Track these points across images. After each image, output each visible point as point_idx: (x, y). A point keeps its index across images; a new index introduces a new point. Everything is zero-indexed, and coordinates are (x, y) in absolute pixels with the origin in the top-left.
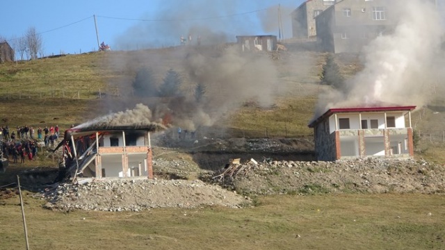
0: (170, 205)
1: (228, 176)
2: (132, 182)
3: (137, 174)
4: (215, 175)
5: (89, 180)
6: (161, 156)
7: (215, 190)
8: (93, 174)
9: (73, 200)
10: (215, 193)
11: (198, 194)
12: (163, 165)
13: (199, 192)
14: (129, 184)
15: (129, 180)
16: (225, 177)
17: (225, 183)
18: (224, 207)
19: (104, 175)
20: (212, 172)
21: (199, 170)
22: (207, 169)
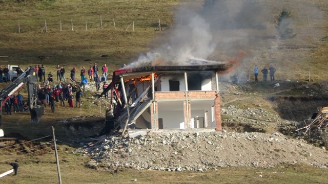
0: (242, 163)
1: (315, 128)
2: (195, 135)
3: (202, 125)
4: (299, 126)
5: (143, 132)
6: (233, 103)
7: (299, 145)
8: (148, 125)
9: (122, 157)
10: (299, 149)
11: (278, 151)
12: (236, 114)
13: (279, 147)
14: (192, 137)
15: (191, 132)
16: (312, 130)
17: (312, 136)
18: (309, 167)
19: (161, 127)
20: (296, 123)
21: (279, 121)
22: (290, 118)
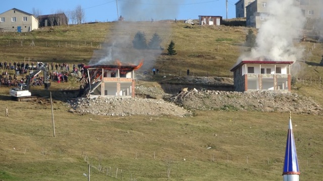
0: (143, 113)
1: (180, 98)
2: (121, 99)
3: (126, 94)
4: (172, 97)
5: (96, 96)
6: (143, 85)
7: (171, 106)
8: (100, 93)
9: (86, 108)
10: (170, 107)
11: (160, 108)
12: (143, 89)
13: (161, 106)
14: (120, 100)
15: (120, 97)
16: (178, 99)
17: (178, 102)
18: (175, 116)
19: (106, 94)
20: (171, 95)
21: (163, 94)
22: (169, 93)
